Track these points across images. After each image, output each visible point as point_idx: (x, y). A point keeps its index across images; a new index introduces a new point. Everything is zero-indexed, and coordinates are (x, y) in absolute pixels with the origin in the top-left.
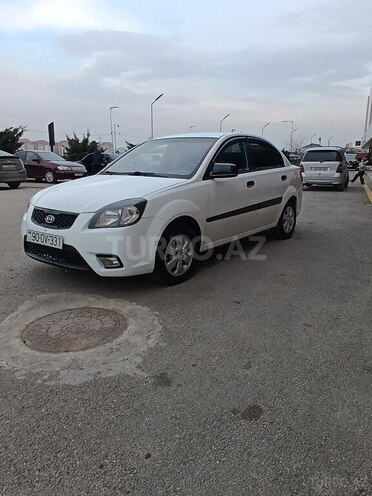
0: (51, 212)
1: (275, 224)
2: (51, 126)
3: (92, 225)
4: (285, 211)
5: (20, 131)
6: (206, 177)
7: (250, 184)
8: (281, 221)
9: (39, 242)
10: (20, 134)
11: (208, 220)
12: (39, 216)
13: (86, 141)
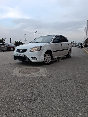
0: (21, 49)
1: (67, 54)
2: (11, 39)
3: (30, 51)
4: (69, 52)
5: (5, 39)
6: (53, 42)
7: (62, 45)
8: (68, 54)
9: (19, 56)
10: (5, 40)
11: (54, 52)
12: (18, 51)
13: (20, 42)
